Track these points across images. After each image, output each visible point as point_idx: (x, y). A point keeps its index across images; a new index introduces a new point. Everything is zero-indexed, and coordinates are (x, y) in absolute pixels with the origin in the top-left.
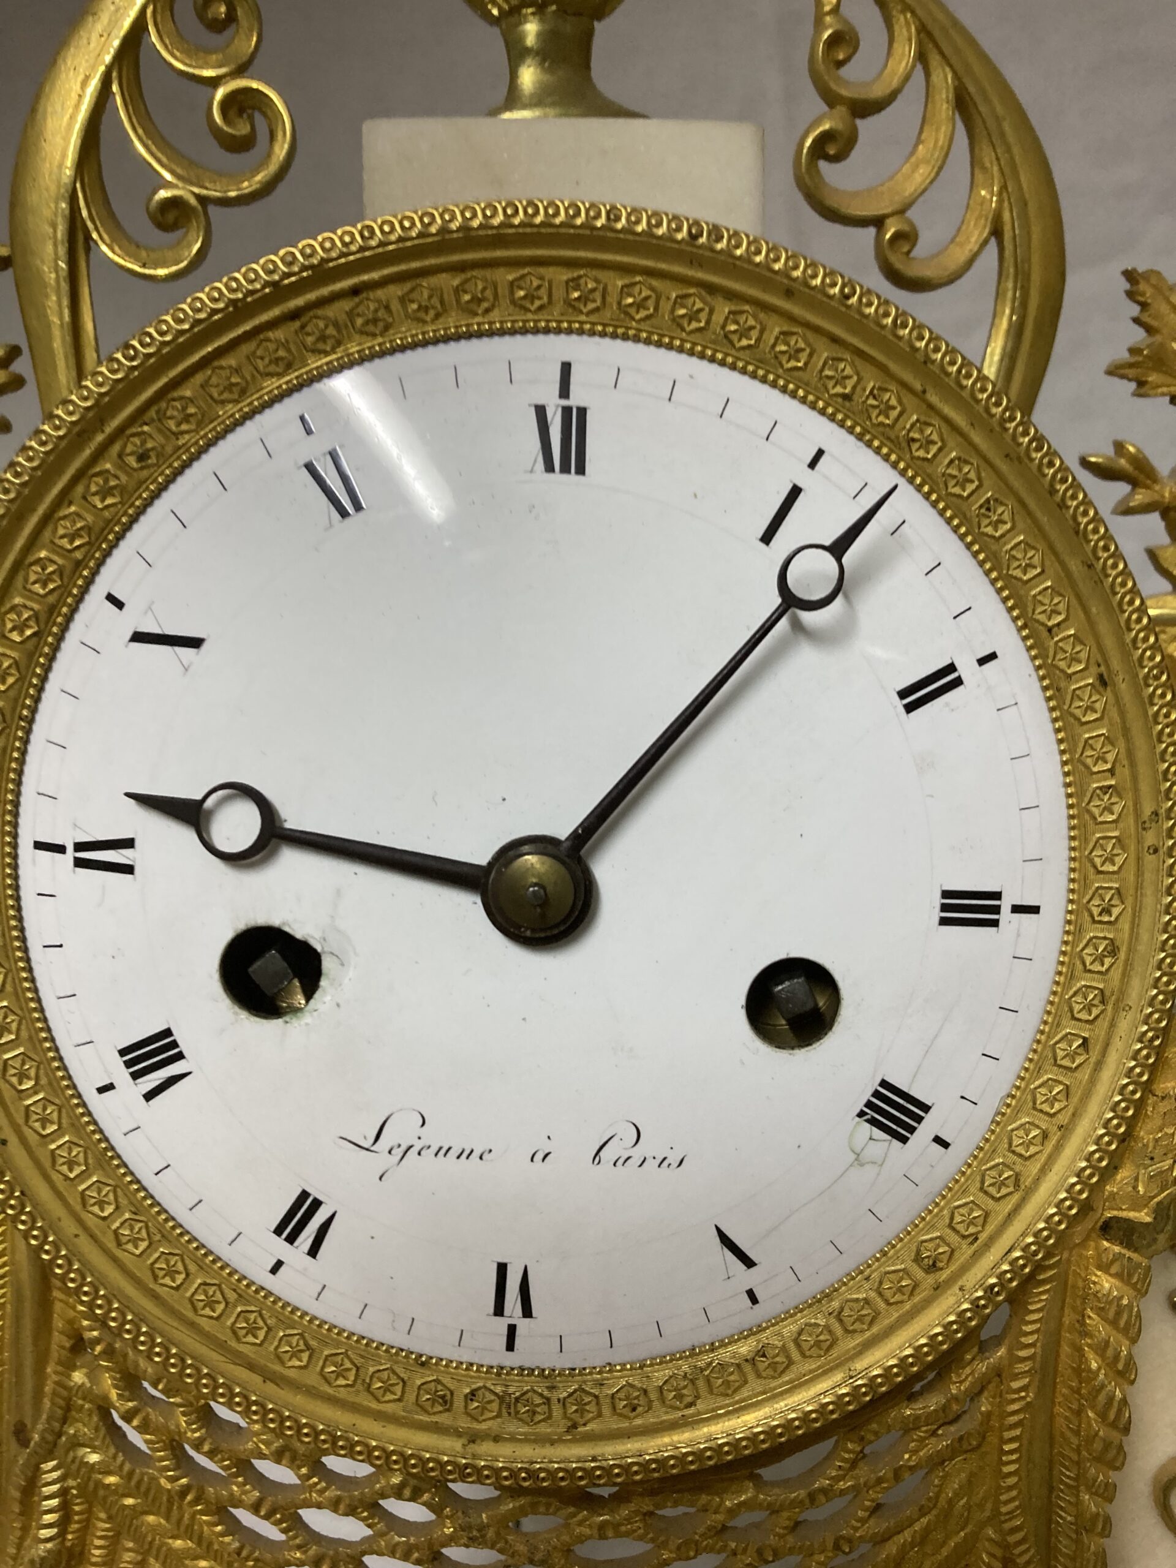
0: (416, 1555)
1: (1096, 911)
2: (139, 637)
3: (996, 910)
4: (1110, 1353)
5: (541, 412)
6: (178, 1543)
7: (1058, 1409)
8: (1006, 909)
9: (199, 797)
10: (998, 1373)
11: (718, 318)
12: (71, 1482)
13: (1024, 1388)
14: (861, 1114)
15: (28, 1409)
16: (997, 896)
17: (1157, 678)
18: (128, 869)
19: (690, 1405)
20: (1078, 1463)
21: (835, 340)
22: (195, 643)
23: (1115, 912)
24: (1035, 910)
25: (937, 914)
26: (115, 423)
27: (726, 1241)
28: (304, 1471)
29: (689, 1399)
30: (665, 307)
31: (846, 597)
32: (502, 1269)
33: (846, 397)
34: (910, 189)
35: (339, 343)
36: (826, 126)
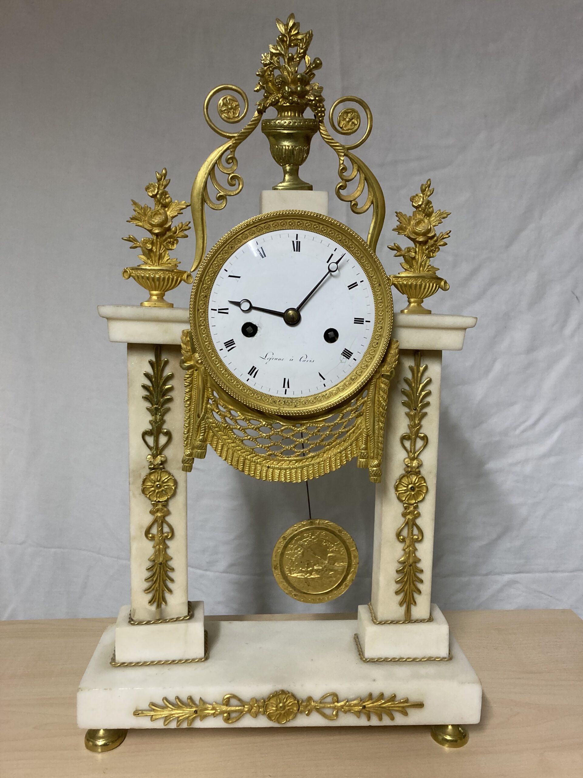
0: (267, 437)
1: (379, 322)
2: (230, 276)
3: (363, 321)
4: (383, 397)
5: (293, 242)
6: (225, 437)
7: (375, 408)
8: (365, 321)
9: (240, 301)
10: (365, 402)
11: (321, 228)
12: (206, 425)
13: (370, 403)
14: (342, 354)
15: (200, 411)
16: (363, 319)
17: (387, 284)
18: (227, 313)
19: (315, 403)
20: (379, 417)
21: (338, 231)
22: (239, 277)
23: (382, 322)
24: (369, 322)
25: (354, 322)
26: (228, 242)
27: (320, 375)
28: (248, 422)
29: (314, 402)
30: (312, 226)
31: (339, 270)
32: (285, 379)
33: (340, 240)
34: (356, 196)
35: (262, 231)
36: (341, 184)
